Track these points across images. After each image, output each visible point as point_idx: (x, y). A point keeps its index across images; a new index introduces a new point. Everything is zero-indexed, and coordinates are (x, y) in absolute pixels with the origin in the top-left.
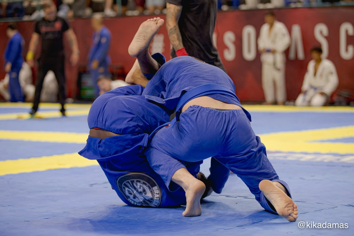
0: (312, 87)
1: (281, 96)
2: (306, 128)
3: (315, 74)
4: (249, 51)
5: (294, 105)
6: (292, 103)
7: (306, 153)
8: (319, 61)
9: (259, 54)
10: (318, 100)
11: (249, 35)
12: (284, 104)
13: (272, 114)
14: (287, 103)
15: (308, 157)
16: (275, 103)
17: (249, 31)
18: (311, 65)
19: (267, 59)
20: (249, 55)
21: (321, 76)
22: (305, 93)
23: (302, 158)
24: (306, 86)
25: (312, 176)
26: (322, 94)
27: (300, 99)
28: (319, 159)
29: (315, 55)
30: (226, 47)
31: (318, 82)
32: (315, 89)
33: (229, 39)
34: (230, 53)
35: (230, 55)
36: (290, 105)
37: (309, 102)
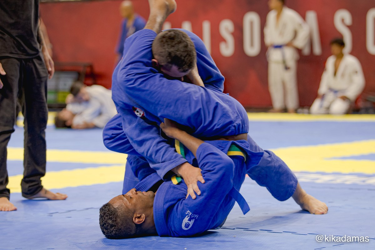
0: (331, 89)
1: (292, 102)
2: (323, 142)
3: (335, 74)
4: (252, 44)
5: (309, 113)
6: (306, 110)
7: (323, 174)
8: (340, 56)
9: (264, 48)
10: (339, 106)
11: (252, 23)
12: (296, 111)
13: (280, 123)
14: (300, 110)
15: (326, 178)
16: (285, 110)
17: (251, 18)
18: (331, 62)
19: (275, 56)
20: (252, 50)
21: (343, 75)
22: (323, 97)
23: (317, 179)
24: (323, 89)
25: (330, 202)
26: (344, 98)
27: (316, 105)
28: (339, 180)
29: (335, 48)
30: (224, 40)
31: (338, 83)
32: (336, 92)
33: (227, 29)
34: (227, 47)
35: (227, 50)
36: (303, 113)
37: (328, 108)
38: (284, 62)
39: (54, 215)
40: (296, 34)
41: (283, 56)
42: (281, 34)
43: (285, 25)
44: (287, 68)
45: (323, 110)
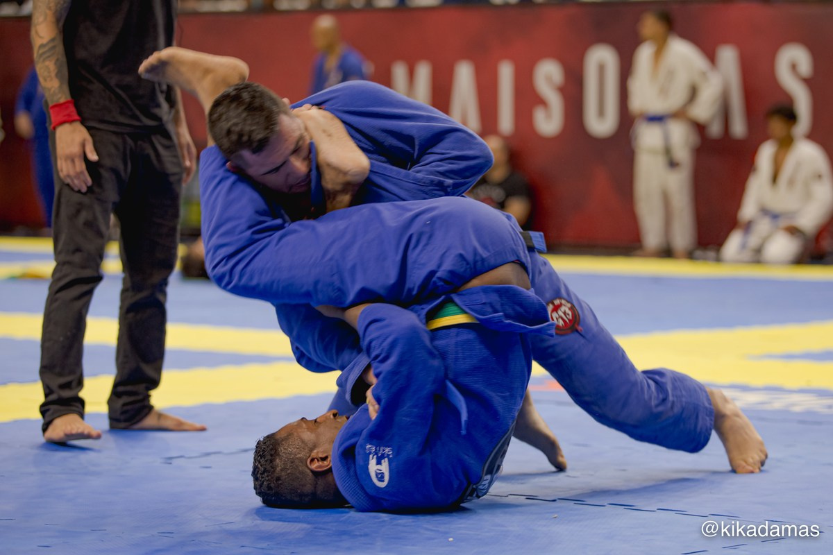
0: (765, 211)
1: (683, 236)
2: (746, 322)
3: (775, 178)
4: (601, 112)
5: (718, 260)
6: (711, 254)
7: (745, 388)
8: (786, 143)
9: (627, 120)
10: (781, 246)
11: (601, 69)
12: (690, 256)
13: (657, 280)
14: (698, 253)
15: (750, 399)
16: (667, 253)
17: (601, 57)
18: (766, 154)
19: (648, 138)
20: (601, 124)
21: (791, 183)
22: (748, 227)
24: (748, 210)
26: (793, 231)
27: (733, 244)
28: (779, 403)
29: (777, 126)
30: (541, 102)
31: (782, 199)
32: (775, 216)
33: (549, 79)
34: (549, 116)
35: (549, 122)
36: (705, 259)
37: (759, 251)
38: (668, 151)
39: (175, 462)
40: (693, 93)
41: (667, 138)
42: (664, 92)
43: (671, 74)
44: (673, 164)
45: (747, 255)
